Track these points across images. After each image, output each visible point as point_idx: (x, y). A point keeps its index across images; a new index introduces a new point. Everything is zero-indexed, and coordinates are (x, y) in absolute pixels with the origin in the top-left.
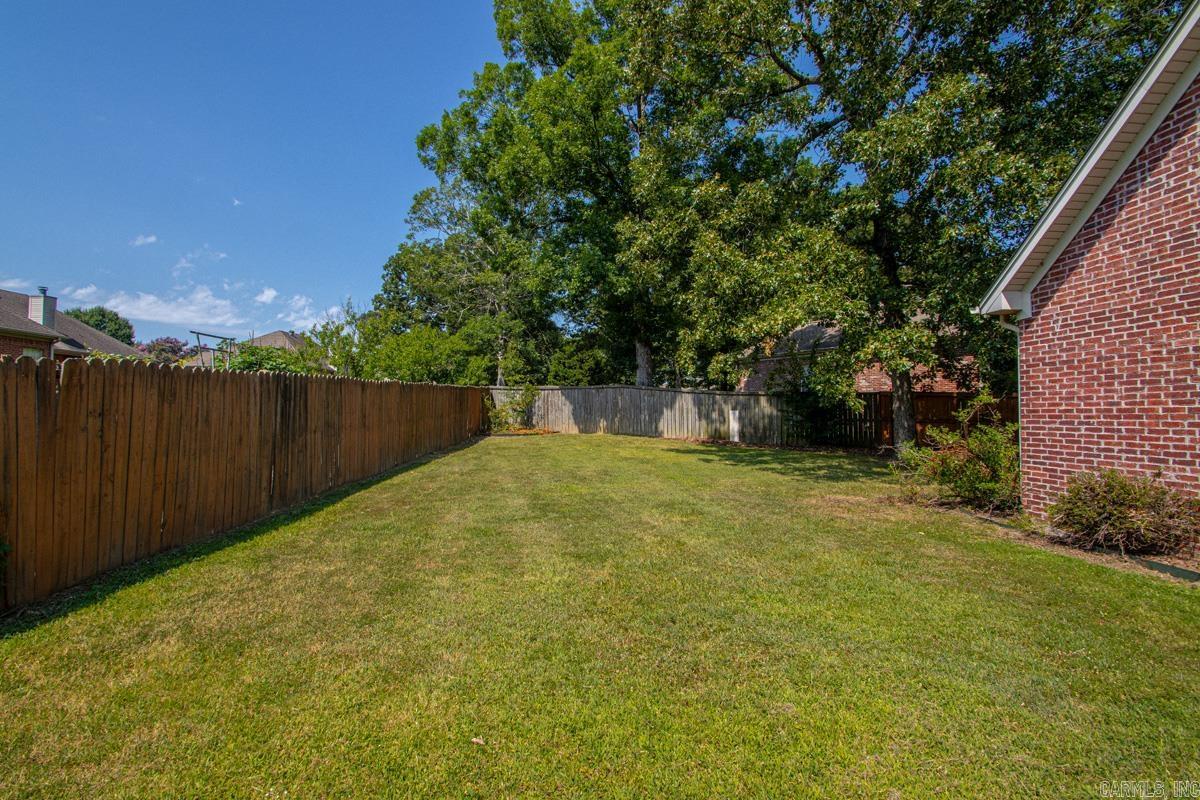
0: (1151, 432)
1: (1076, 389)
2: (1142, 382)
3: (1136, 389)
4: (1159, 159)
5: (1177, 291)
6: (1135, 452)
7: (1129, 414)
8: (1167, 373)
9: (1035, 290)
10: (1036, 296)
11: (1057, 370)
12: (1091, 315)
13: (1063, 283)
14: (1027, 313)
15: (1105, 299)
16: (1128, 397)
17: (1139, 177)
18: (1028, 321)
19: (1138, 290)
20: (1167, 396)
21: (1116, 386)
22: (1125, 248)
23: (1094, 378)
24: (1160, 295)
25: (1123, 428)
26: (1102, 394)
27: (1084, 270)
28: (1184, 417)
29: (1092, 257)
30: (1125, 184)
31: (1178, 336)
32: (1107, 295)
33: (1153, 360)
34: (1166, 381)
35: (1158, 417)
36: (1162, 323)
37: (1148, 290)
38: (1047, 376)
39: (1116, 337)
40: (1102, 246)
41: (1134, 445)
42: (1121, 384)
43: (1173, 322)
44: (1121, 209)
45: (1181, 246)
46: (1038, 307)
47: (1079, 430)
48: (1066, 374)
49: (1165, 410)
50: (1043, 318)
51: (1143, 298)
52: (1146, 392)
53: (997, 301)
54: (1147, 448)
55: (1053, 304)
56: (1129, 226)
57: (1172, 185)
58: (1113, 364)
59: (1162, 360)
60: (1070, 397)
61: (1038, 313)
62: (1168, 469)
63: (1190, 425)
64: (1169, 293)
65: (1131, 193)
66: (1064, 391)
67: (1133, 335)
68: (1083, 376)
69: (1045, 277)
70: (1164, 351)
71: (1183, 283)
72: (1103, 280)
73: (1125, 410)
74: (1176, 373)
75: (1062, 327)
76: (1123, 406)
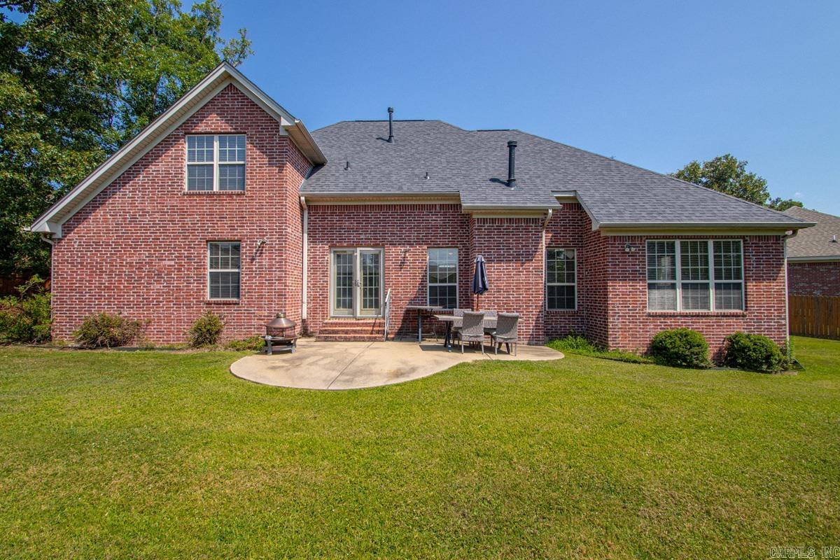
0: (118, 296)
1: (84, 276)
2: (115, 275)
3: (113, 278)
4: (126, 183)
5: (130, 239)
6: (111, 305)
7: (109, 288)
8: (125, 272)
9: (64, 224)
10: (65, 227)
11: (75, 266)
12: (93, 242)
13: (80, 224)
14: (59, 235)
15: (100, 236)
16: (109, 281)
17: (118, 187)
18: (60, 240)
19: (115, 235)
20: (125, 281)
21: (104, 276)
22: (110, 215)
23: (94, 272)
24: (124, 239)
25: (106, 294)
26: (97, 279)
27: (91, 221)
28: (131, 290)
29: (95, 216)
30: (112, 188)
31: (130, 257)
32: (102, 234)
33: (120, 266)
34: (125, 275)
35: (121, 289)
36: (124, 251)
37: (119, 236)
38: (70, 269)
39: (104, 254)
40: (100, 213)
41: (111, 302)
42: (106, 275)
43: (128, 251)
44: (110, 198)
45: (133, 221)
46: (66, 233)
47: (85, 296)
48: (79, 269)
49: (124, 287)
50: (68, 240)
51: (117, 239)
52: (116, 279)
53: (43, 226)
54: (116, 303)
55: (74, 233)
56: (113, 207)
57: (130, 196)
58: (103, 266)
59: (124, 266)
60: (81, 280)
61: (66, 236)
62: (124, 311)
63: (133, 292)
64: (127, 239)
65: (114, 193)
66: (78, 277)
67: (112, 254)
68: (89, 271)
69: (71, 218)
70: (124, 263)
71: (133, 236)
72: (100, 227)
73: (107, 287)
74: (129, 272)
75: (79, 245)
76: (107, 285)
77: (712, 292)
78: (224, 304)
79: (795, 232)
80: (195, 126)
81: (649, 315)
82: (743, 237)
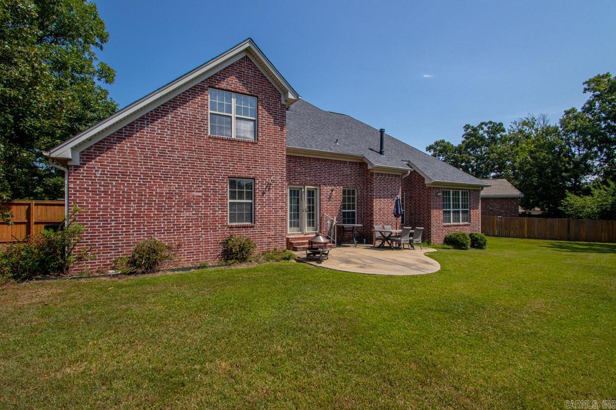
0: (148, 223)
1: (109, 204)
2: (144, 203)
3: (142, 206)
4: (154, 120)
5: (160, 172)
6: (141, 231)
7: (138, 216)
8: (155, 201)
9: (83, 152)
10: (83, 155)
11: (97, 195)
12: (119, 172)
13: (103, 153)
14: (77, 162)
15: (127, 167)
16: (138, 209)
17: (146, 122)
18: (77, 168)
19: (144, 167)
20: (154, 209)
21: (132, 204)
22: (138, 148)
23: (121, 201)
24: (153, 171)
25: (135, 222)
26: (125, 208)
27: (116, 151)
28: (162, 217)
29: (121, 147)
30: (139, 122)
31: (160, 188)
32: (128, 165)
33: (149, 195)
34: (155, 204)
35: (151, 217)
36: (154, 182)
37: (148, 168)
38: (91, 197)
39: (132, 184)
40: (126, 144)
41: (140, 228)
42: (135, 204)
43: (158, 182)
44: (137, 132)
45: (162, 156)
46: (84, 161)
47: (111, 224)
48: (103, 197)
49: (154, 214)
50: (87, 167)
51: (146, 171)
52: (146, 207)
54: (146, 229)
55: (95, 162)
56: (141, 140)
57: (159, 132)
58: (131, 195)
59: (153, 196)
60: (105, 209)
61: (85, 164)
62: (155, 236)
63: (164, 220)
64: (157, 171)
65: (142, 128)
66: (102, 206)
67: (141, 184)
68: (114, 200)
69: (91, 147)
70: (154, 193)
71: (162, 169)
72: (127, 158)
73: (136, 215)
74: (158, 201)
75: (101, 174)
76: (136, 213)
77: (461, 214)
78: (243, 227)
79: (482, 188)
80: (218, 83)
81: (444, 226)
82: (469, 190)
